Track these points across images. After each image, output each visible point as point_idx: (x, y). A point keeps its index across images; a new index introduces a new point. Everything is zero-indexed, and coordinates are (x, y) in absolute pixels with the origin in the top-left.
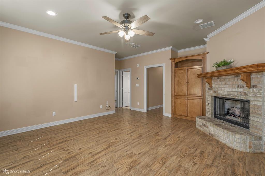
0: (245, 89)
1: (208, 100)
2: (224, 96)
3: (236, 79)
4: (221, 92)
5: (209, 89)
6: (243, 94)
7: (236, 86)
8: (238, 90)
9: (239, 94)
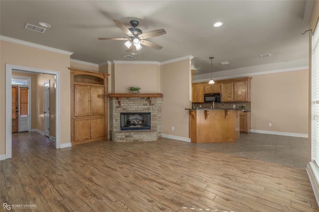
0: (148, 106)
1: (115, 117)
2: (133, 112)
3: (142, 100)
4: (130, 109)
5: (117, 107)
6: (146, 109)
7: (142, 105)
8: (144, 107)
9: (144, 109)
